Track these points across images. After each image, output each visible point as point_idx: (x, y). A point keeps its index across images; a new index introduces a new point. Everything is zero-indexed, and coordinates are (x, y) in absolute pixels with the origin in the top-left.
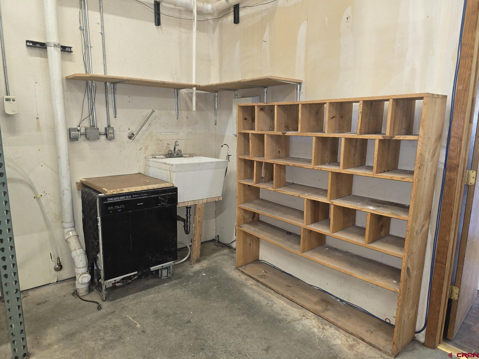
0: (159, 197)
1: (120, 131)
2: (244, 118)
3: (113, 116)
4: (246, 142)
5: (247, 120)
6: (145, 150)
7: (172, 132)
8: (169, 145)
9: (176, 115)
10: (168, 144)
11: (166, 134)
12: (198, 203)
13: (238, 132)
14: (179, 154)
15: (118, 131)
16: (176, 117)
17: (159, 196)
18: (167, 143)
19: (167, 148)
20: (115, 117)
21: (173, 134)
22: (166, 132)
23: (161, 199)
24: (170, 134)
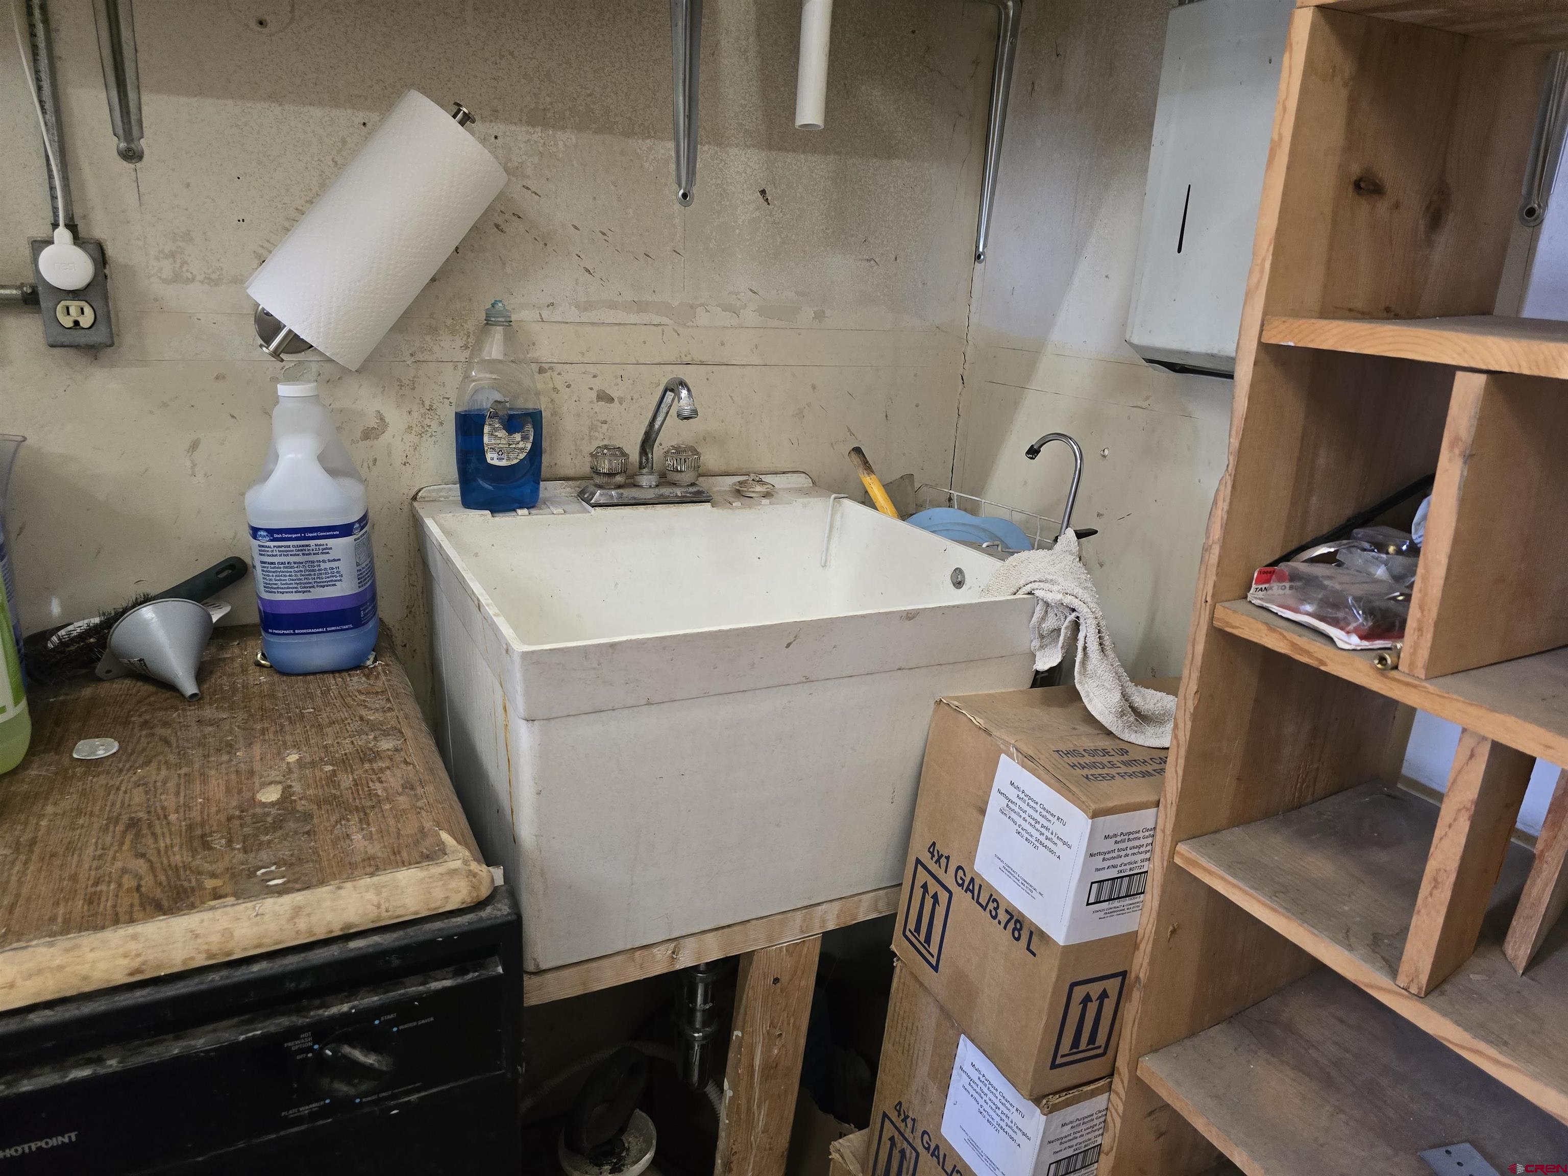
0: (293, 1045)
1: (177, 278)
2: (1355, 169)
3: (112, 144)
4: (1323, 452)
5: (1383, 207)
6: (412, 438)
7: (640, 307)
8: (611, 400)
9: (673, 166)
10: (604, 397)
11: (586, 317)
12: (770, 938)
13: (1277, 337)
14: (676, 477)
15: (167, 274)
16: (675, 186)
17: (293, 1033)
18: (598, 384)
19: (593, 428)
20: (131, 155)
21: (645, 318)
22: (588, 306)
23: (320, 1054)
24: (622, 316)
